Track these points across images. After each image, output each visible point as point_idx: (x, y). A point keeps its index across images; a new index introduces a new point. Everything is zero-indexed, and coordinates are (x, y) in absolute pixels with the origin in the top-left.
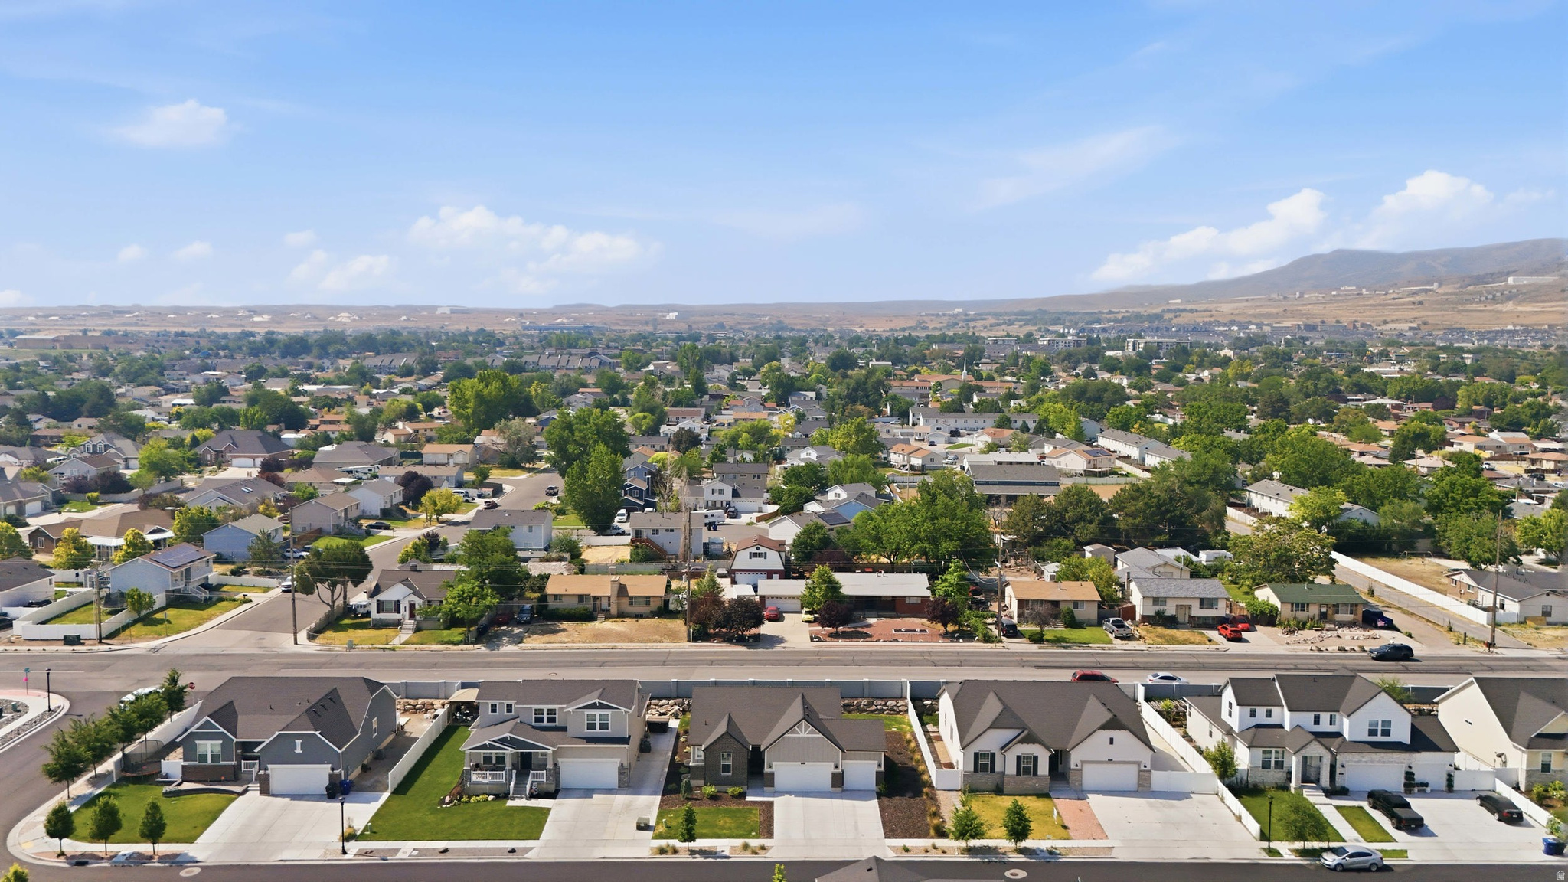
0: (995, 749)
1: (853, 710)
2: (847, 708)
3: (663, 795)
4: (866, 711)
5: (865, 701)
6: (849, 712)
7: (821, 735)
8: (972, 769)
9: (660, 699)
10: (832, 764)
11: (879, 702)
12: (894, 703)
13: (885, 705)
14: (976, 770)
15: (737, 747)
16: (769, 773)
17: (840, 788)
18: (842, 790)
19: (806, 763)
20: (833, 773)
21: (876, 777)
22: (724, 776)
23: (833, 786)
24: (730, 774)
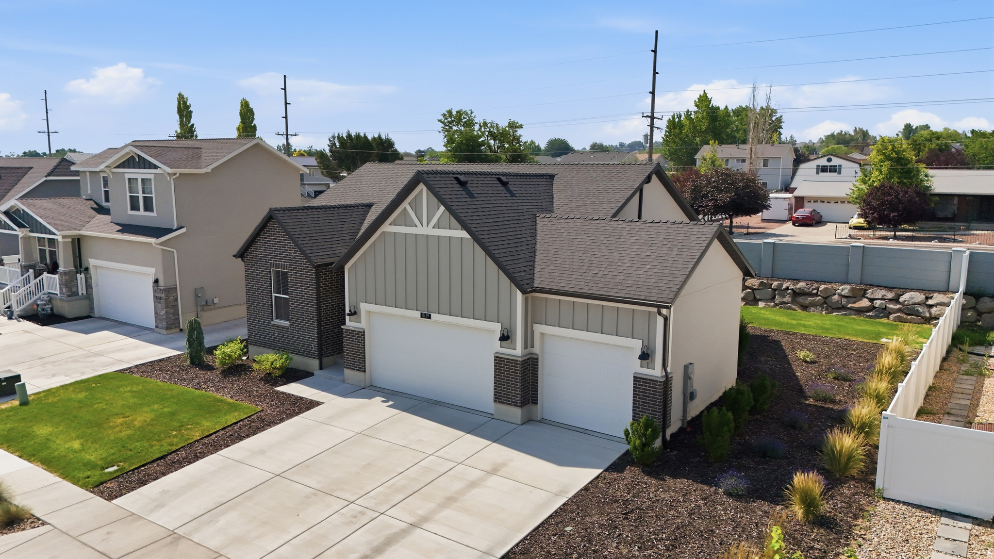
1: (814, 305)
2: (801, 299)
4: (843, 308)
5: (845, 289)
6: (805, 308)
7: (464, 234)
10: (497, 328)
11: (880, 293)
12: (919, 297)
13: (896, 300)
15: (296, 257)
16: (352, 330)
17: (511, 405)
18: (515, 413)
19: (432, 315)
20: (501, 358)
21: (635, 395)
22: (278, 326)
23: (498, 398)
24: (286, 323)
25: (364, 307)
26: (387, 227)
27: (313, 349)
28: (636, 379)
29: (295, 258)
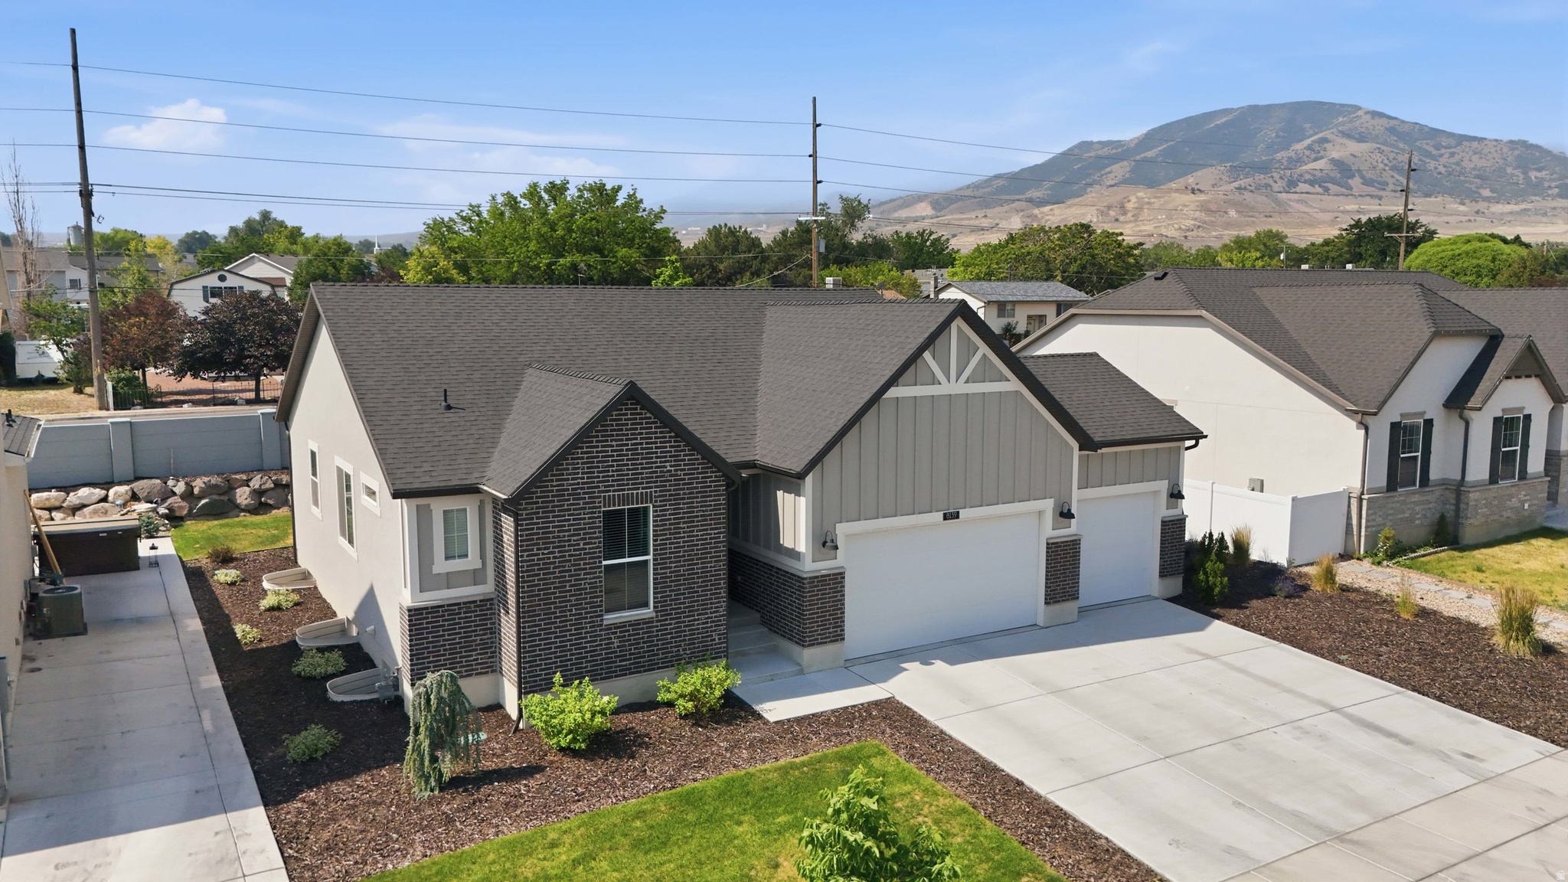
0: (1434, 409)
3: (271, 799)
7: (1014, 384)
8: (1383, 482)
9: (67, 489)
10: (1048, 505)
14: (1392, 485)
15: (679, 473)
16: (822, 576)
17: (1068, 600)
18: (1071, 607)
19: (962, 512)
20: (1057, 543)
21: (1163, 542)
22: (617, 626)
23: (1051, 598)
24: (648, 612)
25: (842, 530)
26: (893, 392)
27: (717, 641)
28: (1164, 523)
29: (677, 475)
